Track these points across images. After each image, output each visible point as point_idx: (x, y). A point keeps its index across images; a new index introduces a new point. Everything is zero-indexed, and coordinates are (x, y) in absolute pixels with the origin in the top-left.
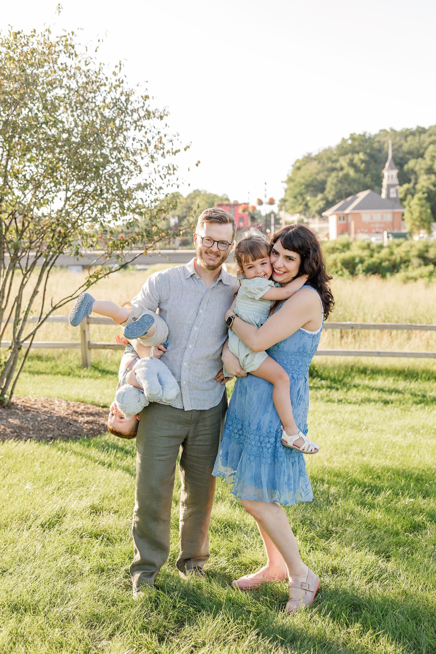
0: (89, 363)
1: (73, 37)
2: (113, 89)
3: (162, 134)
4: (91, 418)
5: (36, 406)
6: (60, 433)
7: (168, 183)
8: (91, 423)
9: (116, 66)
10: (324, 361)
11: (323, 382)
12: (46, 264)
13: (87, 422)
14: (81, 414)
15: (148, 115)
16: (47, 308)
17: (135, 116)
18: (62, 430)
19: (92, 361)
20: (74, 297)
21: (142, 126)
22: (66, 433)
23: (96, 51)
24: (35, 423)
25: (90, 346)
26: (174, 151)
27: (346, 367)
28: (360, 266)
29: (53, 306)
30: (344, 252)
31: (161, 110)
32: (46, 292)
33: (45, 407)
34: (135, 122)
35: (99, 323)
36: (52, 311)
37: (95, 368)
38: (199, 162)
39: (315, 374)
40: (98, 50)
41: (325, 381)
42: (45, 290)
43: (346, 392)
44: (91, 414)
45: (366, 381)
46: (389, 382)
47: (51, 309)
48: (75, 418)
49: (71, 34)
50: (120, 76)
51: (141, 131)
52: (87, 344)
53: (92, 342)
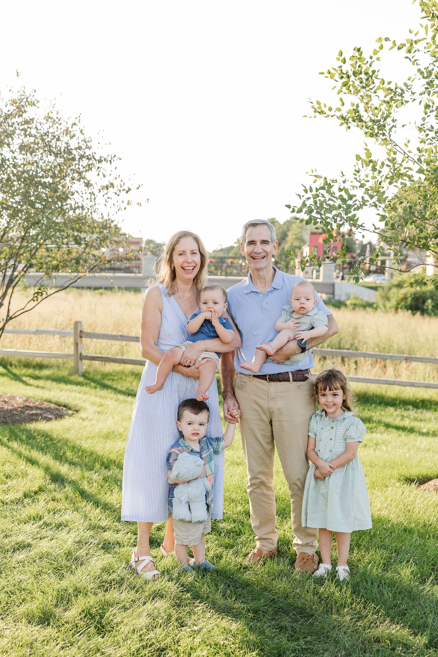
0: (79, 370)
8: (36, 415)
19: (82, 369)
20: (26, 309)
25: (82, 357)
29: (10, 316)
36: (9, 320)
52: (79, 355)
53: (84, 354)
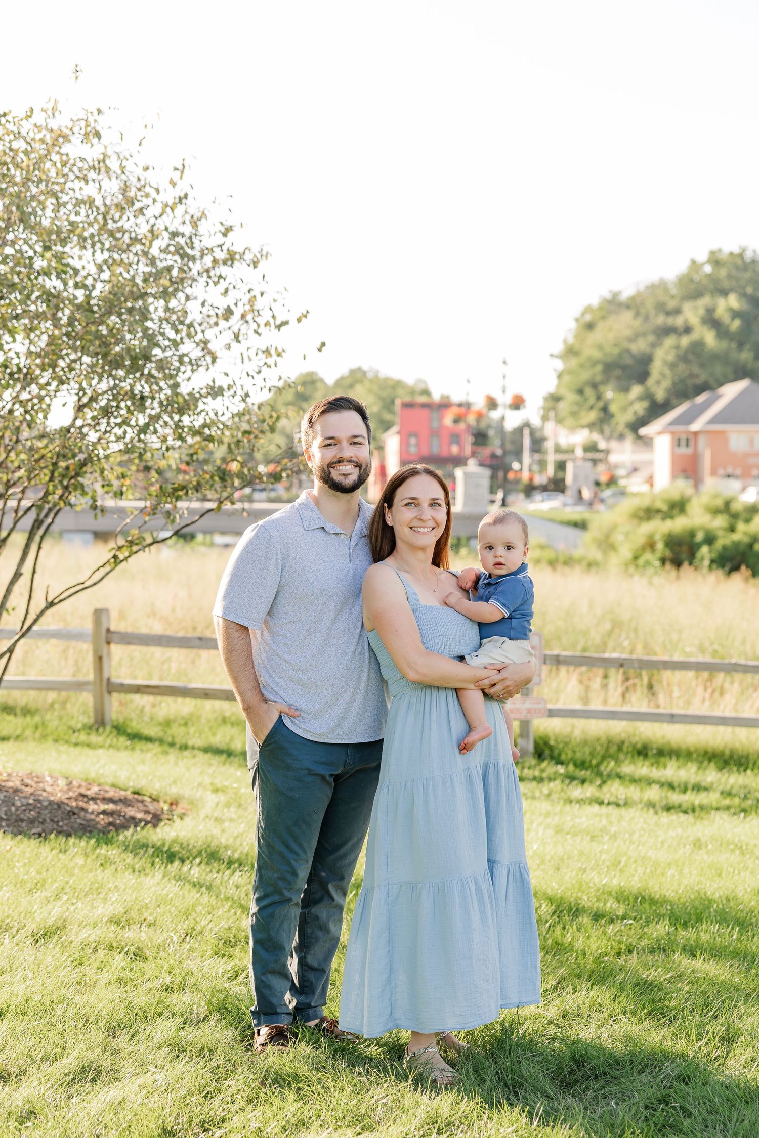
0: (107, 719)
1: (100, 118)
2: (168, 210)
3: (256, 293)
4: (111, 807)
5: (10, 784)
6: (55, 826)
7: (262, 384)
8: (111, 814)
9: (176, 169)
10: (569, 730)
11: (561, 769)
12: (38, 523)
13: (104, 812)
14: (93, 799)
15: (231, 259)
16: (39, 603)
17: (208, 260)
18: (58, 822)
19: (114, 716)
20: (87, 584)
21: (220, 277)
22: (65, 828)
23: (140, 144)
24: (10, 810)
25: (112, 688)
26: (278, 322)
27: (610, 742)
28: (705, 550)
29: (50, 600)
30: (672, 517)
31: (255, 250)
32: (36, 576)
33: (27, 786)
34: (208, 271)
35: (129, 643)
36: (47, 608)
37: (120, 730)
38: (323, 344)
39: (547, 752)
40: (143, 142)
41: (564, 767)
42: (34, 572)
43: (600, 786)
44: (111, 800)
45: (643, 769)
46: (687, 773)
47: (43, 605)
48: (81, 804)
49: (96, 113)
50: (182, 187)
51: (219, 286)
52: (105, 682)
53: (115, 680)
